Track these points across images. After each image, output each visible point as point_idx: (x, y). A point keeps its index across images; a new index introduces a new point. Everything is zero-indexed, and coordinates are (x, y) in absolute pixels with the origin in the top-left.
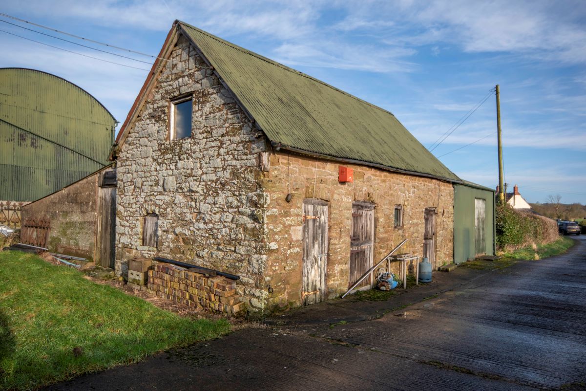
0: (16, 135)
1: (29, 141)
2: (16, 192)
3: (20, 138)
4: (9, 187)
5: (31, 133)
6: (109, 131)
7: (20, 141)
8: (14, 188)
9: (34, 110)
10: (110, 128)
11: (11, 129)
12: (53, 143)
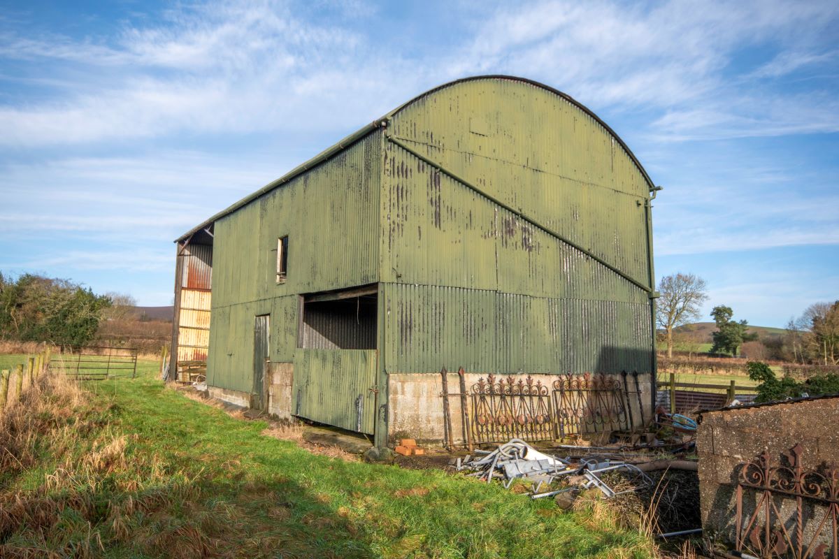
0: (498, 223)
1: (518, 236)
2: (501, 353)
3: (504, 230)
4: (491, 343)
5: (522, 218)
6: (642, 208)
7: (504, 236)
8: (498, 343)
9: (524, 166)
10: (642, 202)
11: (491, 209)
12: (557, 237)
